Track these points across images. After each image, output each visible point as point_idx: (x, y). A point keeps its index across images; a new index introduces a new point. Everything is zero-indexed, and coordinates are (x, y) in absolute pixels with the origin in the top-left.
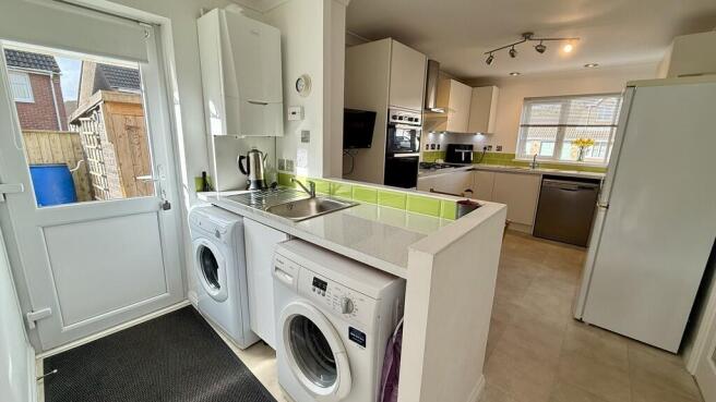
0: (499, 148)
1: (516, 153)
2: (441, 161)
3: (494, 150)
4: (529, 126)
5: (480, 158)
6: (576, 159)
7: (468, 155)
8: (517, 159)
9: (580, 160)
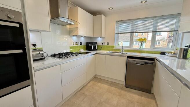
0: (108, 44)
1: (115, 45)
2: (82, 51)
3: (106, 44)
4: (119, 33)
5: (100, 48)
6: (139, 47)
7: (95, 47)
8: (115, 48)
9: (141, 48)
